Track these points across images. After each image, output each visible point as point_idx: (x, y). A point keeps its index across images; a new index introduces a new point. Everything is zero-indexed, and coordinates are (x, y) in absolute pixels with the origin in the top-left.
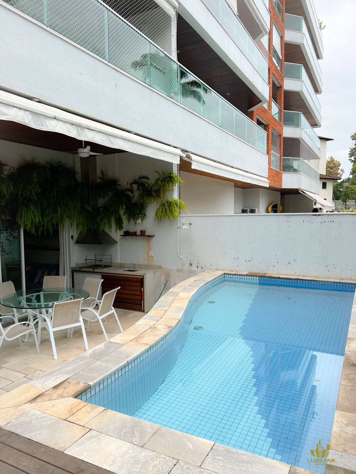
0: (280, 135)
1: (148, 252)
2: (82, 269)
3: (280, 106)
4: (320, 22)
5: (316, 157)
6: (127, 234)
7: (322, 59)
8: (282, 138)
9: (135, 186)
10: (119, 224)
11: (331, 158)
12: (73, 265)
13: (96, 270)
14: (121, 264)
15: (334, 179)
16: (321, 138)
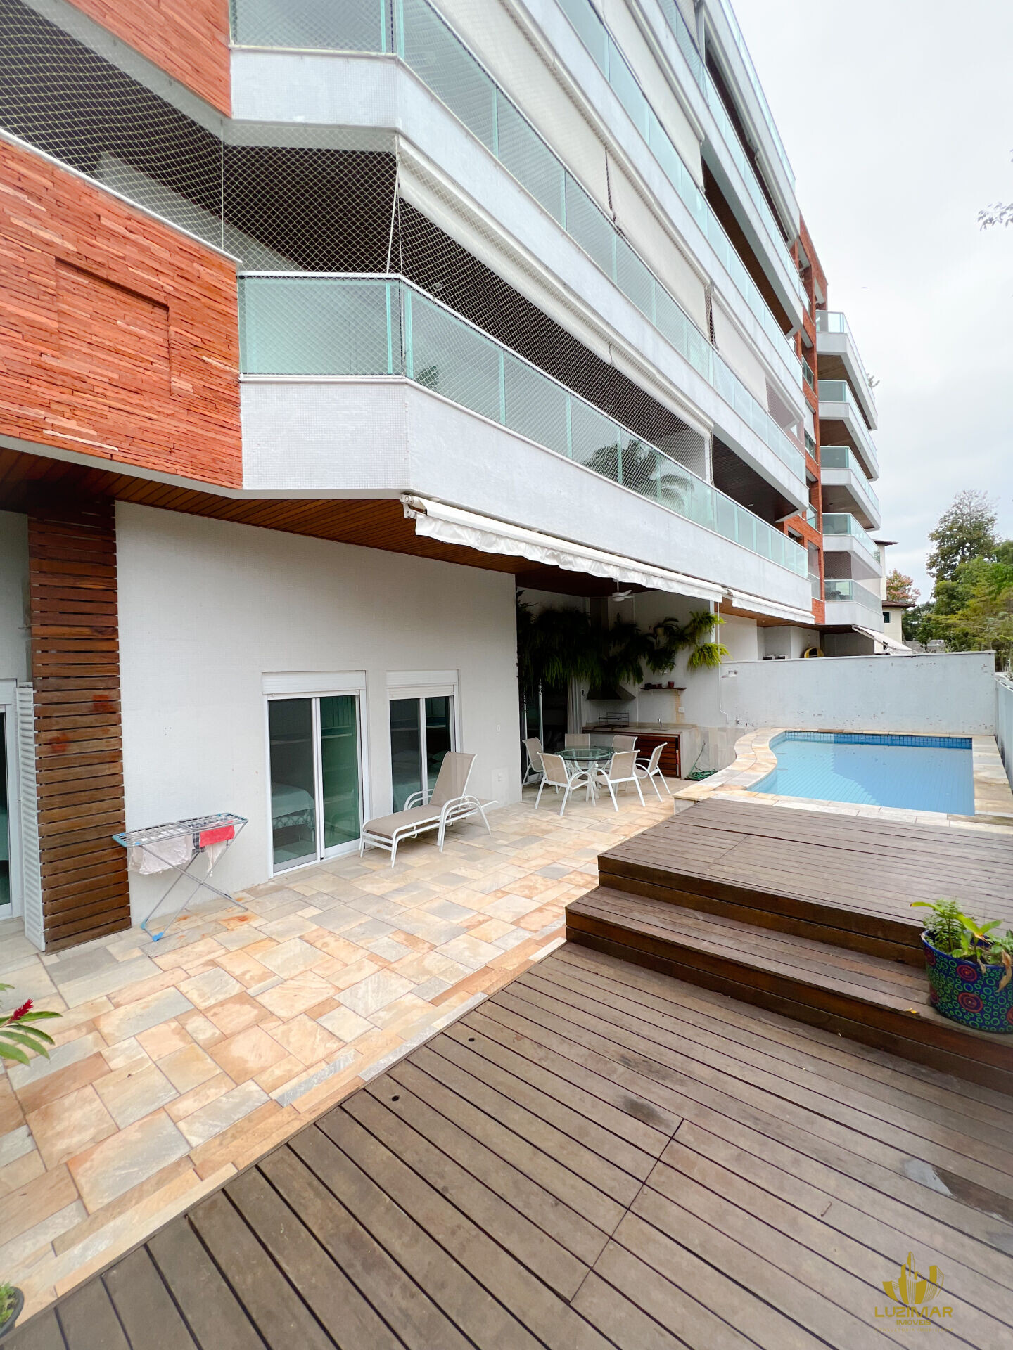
0: (819, 550)
1: (677, 709)
2: (597, 729)
3: (818, 508)
4: (870, 377)
5: (876, 576)
6: (649, 687)
7: (876, 429)
8: (822, 553)
9: (660, 631)
10: (639, 676)
11: (895, 572)
12: (584, 725)
13: (615, 730)
14: (640, 723)
15: (902, 607)
16: (878, 543)
